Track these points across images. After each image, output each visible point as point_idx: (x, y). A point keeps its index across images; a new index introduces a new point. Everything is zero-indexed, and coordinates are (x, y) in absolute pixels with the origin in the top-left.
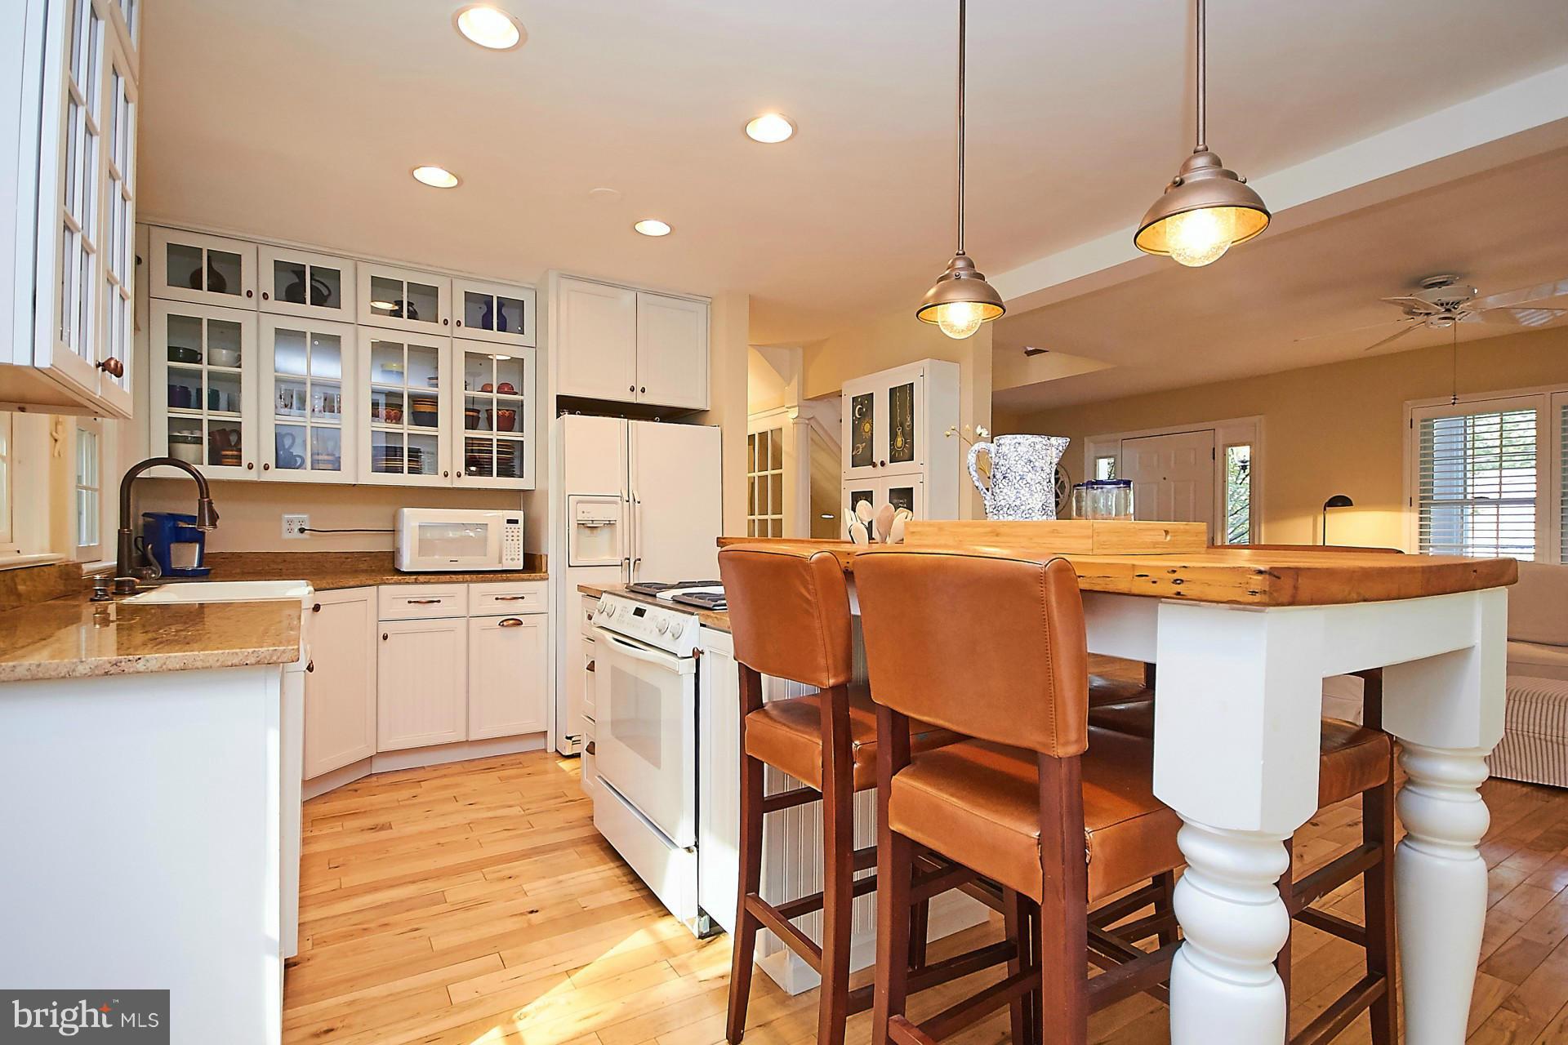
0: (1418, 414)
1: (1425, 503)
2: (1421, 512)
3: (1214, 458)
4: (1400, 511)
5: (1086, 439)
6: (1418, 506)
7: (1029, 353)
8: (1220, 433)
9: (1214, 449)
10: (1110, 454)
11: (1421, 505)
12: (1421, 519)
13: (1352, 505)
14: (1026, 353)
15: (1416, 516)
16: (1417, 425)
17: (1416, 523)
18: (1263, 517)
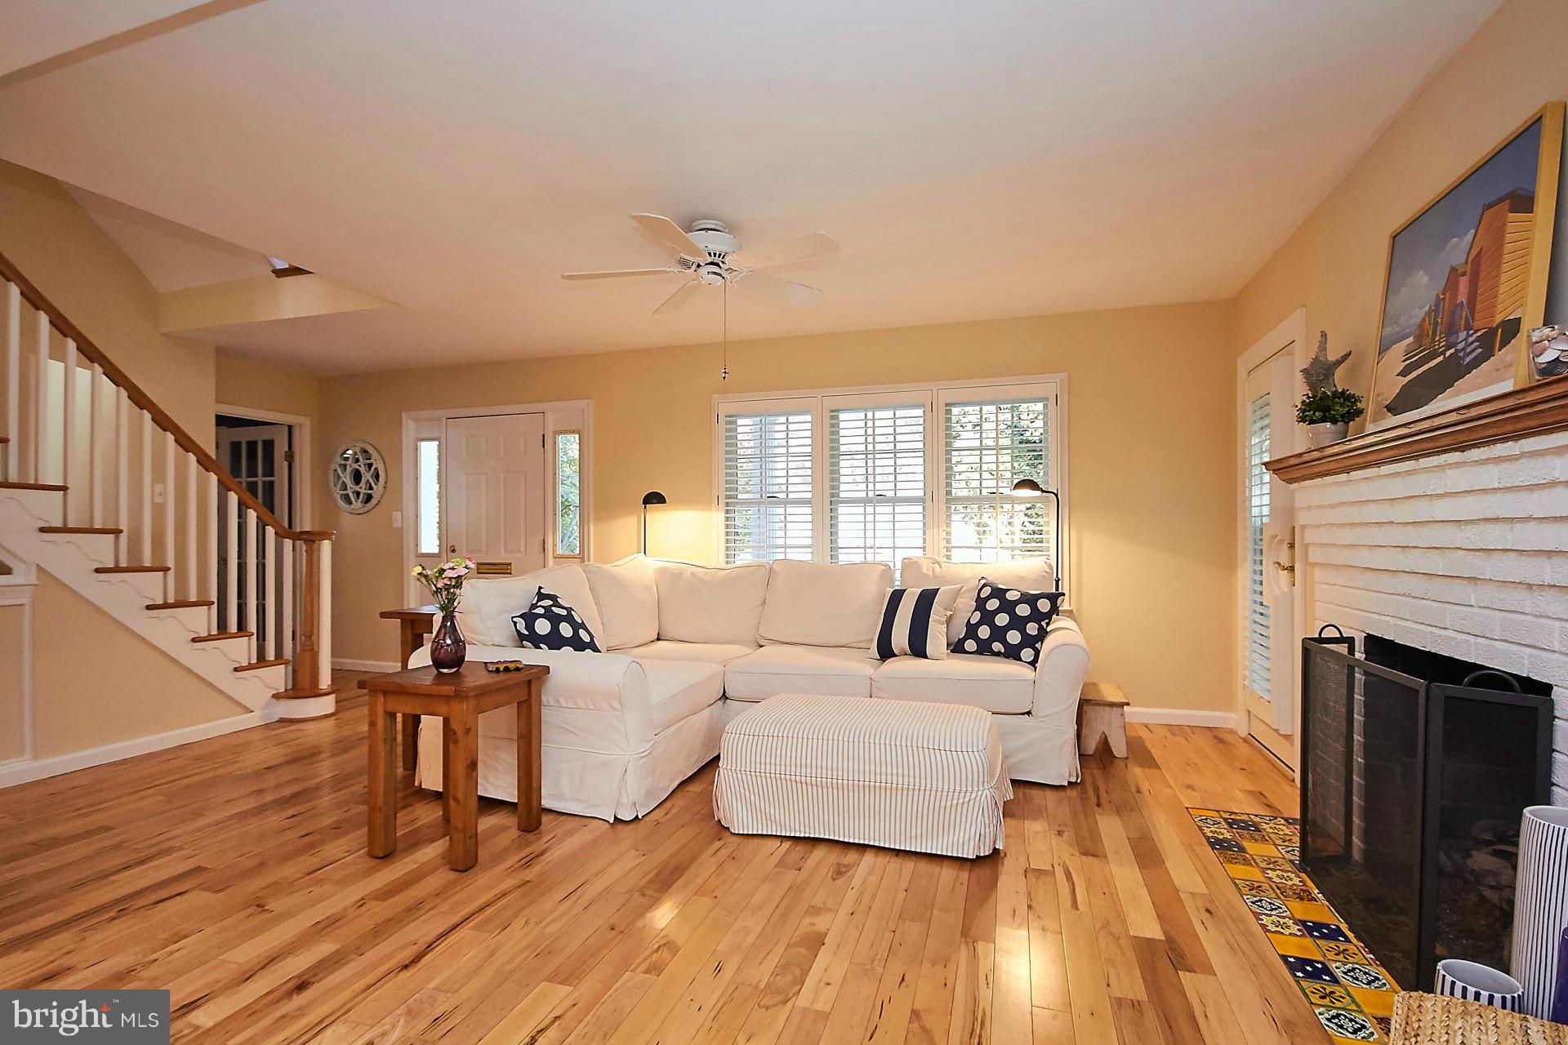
0: (724, 409)
1: (730, 503)
2: (727, 512)
3: (544, 447)
4: (711, 510)
5: (404, 416)
6: (724, 504)
7: (280, 273)
8: (550, 417)
9: (544, 436)
10: (433, 436)
11: (727, 504)
12: (727, 519)
13: (665, 502)
14: (273, 272)
15: (722, 515)
16: (722, 419)
17: (723, 523)
18: (592, 515)
